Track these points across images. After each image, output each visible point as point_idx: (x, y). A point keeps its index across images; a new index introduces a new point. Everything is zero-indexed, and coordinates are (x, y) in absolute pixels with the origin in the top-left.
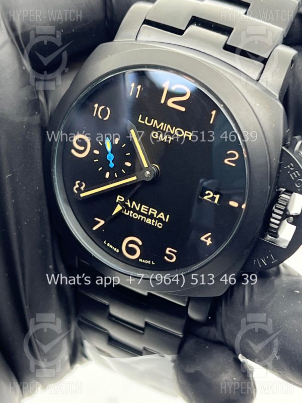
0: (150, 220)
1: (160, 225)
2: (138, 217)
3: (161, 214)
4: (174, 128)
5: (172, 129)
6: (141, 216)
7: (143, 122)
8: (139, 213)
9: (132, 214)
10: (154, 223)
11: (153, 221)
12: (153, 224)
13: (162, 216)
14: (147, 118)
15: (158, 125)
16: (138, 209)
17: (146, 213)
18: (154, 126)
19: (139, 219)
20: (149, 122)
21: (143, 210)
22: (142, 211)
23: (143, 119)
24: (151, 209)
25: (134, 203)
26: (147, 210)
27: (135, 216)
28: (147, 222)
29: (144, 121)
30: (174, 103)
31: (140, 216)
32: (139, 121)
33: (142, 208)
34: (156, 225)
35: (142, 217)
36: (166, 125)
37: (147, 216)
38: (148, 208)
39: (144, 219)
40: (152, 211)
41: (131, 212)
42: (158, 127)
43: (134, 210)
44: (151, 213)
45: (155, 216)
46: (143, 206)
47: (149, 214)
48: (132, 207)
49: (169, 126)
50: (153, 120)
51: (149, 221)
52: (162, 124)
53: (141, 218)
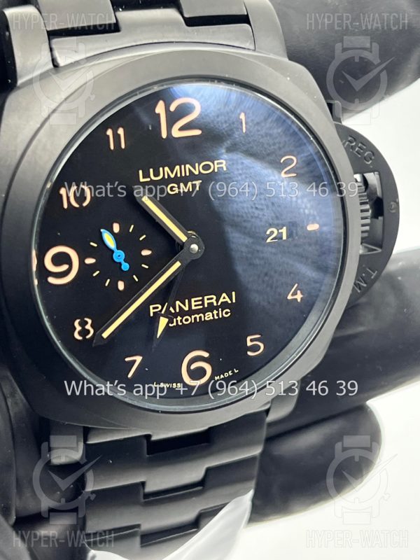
0: (211, 314)
1: (227, 313)
2: (191, 319)
3: (222, 297)
4: (197, 165)
5: (195, 169)
6: (196, 315)
7: (149, 179)
8: (191, 312)
9: (181, 321)
10: (218, 315)
11: (215, 312)
12: (216, 317)
13: (224, 298)
14: (151, 170)
15: (172, 172)
16: (186, 309)
17: (201, 307)
18: (166, 177)
19: (193, 321)
20: (156, 174)
21: (195, 306)
22: (193, 308)
23: (146, 175)
24: (206, 298)
25: (178, 303)
26: (200, 303)
27: (187, 320)
28: (206, 319)
29: (149, 177)
30: (181, 129)
31: (193, 317)
32: (142, 180)
33: (193, 304)
34: (221, 316)
35: (198, 316)
36: (183, 166)
37: (204, 311)
38: (201, 298)
39: (200, 318)
40: (208, 299)
41: (179, 318)
42: (172, 176)
43: (182, 313)
44: (208, 304)
45: (215, 304)
46: (193, 300)
47: (206, 306)
48: (178, 310)
49: (188, 166)
50: (161, 169)
51: (209, 316)
52: (177, 167)
53: (195, 318)
